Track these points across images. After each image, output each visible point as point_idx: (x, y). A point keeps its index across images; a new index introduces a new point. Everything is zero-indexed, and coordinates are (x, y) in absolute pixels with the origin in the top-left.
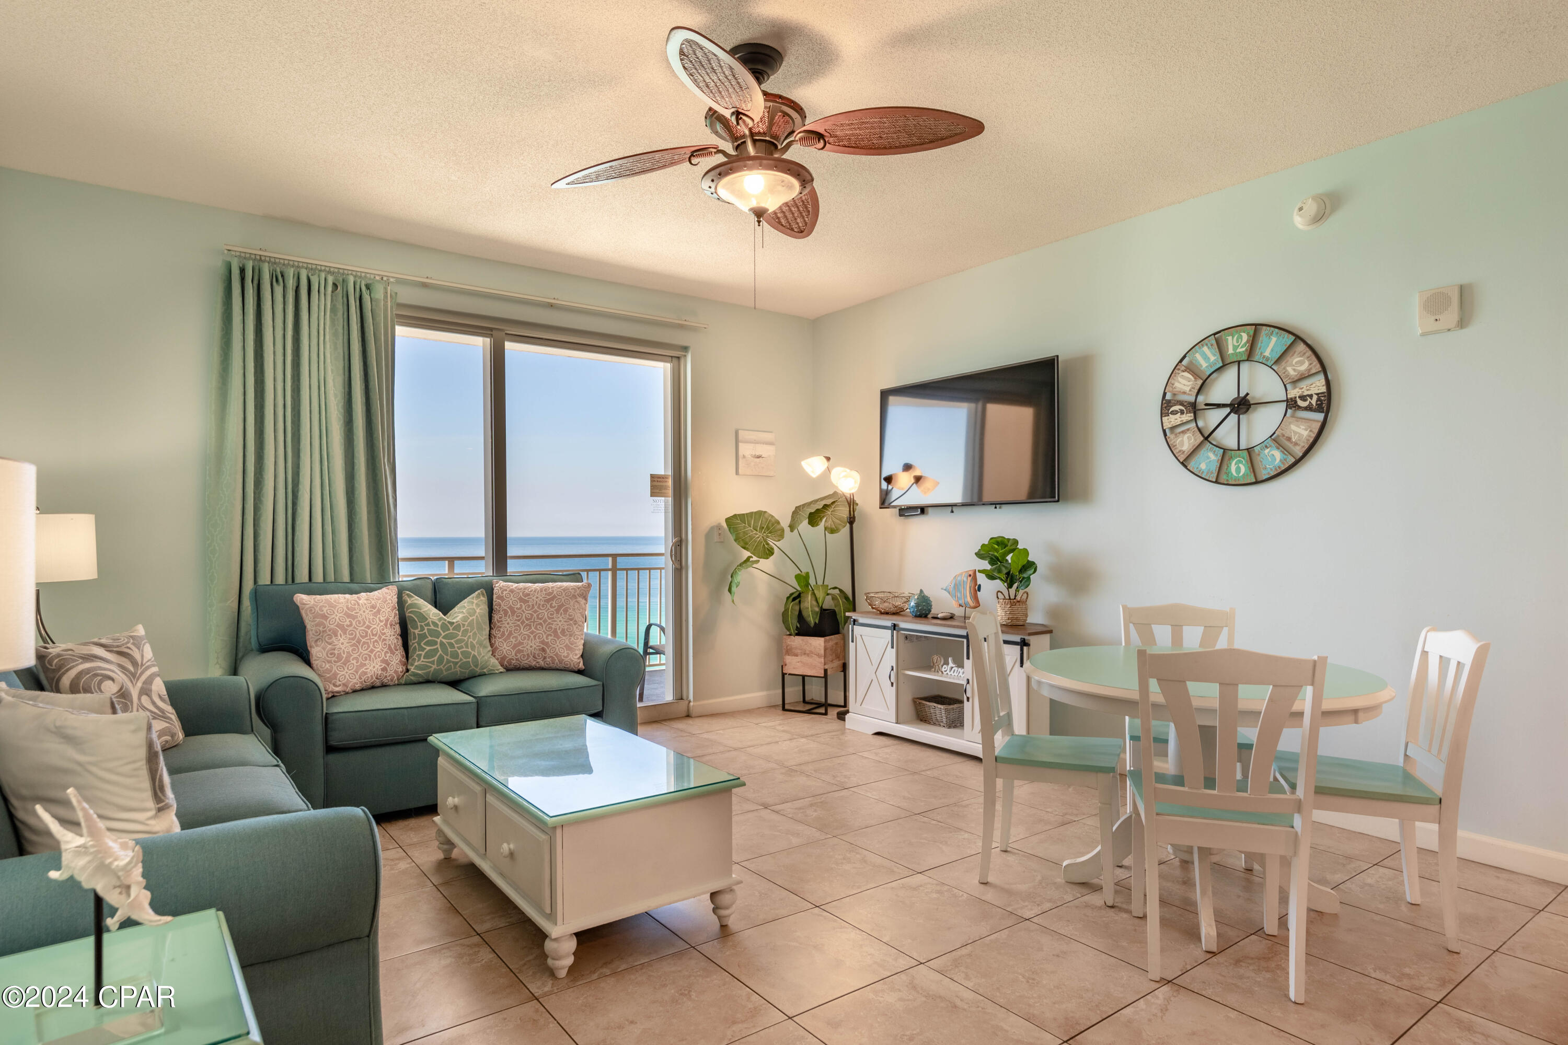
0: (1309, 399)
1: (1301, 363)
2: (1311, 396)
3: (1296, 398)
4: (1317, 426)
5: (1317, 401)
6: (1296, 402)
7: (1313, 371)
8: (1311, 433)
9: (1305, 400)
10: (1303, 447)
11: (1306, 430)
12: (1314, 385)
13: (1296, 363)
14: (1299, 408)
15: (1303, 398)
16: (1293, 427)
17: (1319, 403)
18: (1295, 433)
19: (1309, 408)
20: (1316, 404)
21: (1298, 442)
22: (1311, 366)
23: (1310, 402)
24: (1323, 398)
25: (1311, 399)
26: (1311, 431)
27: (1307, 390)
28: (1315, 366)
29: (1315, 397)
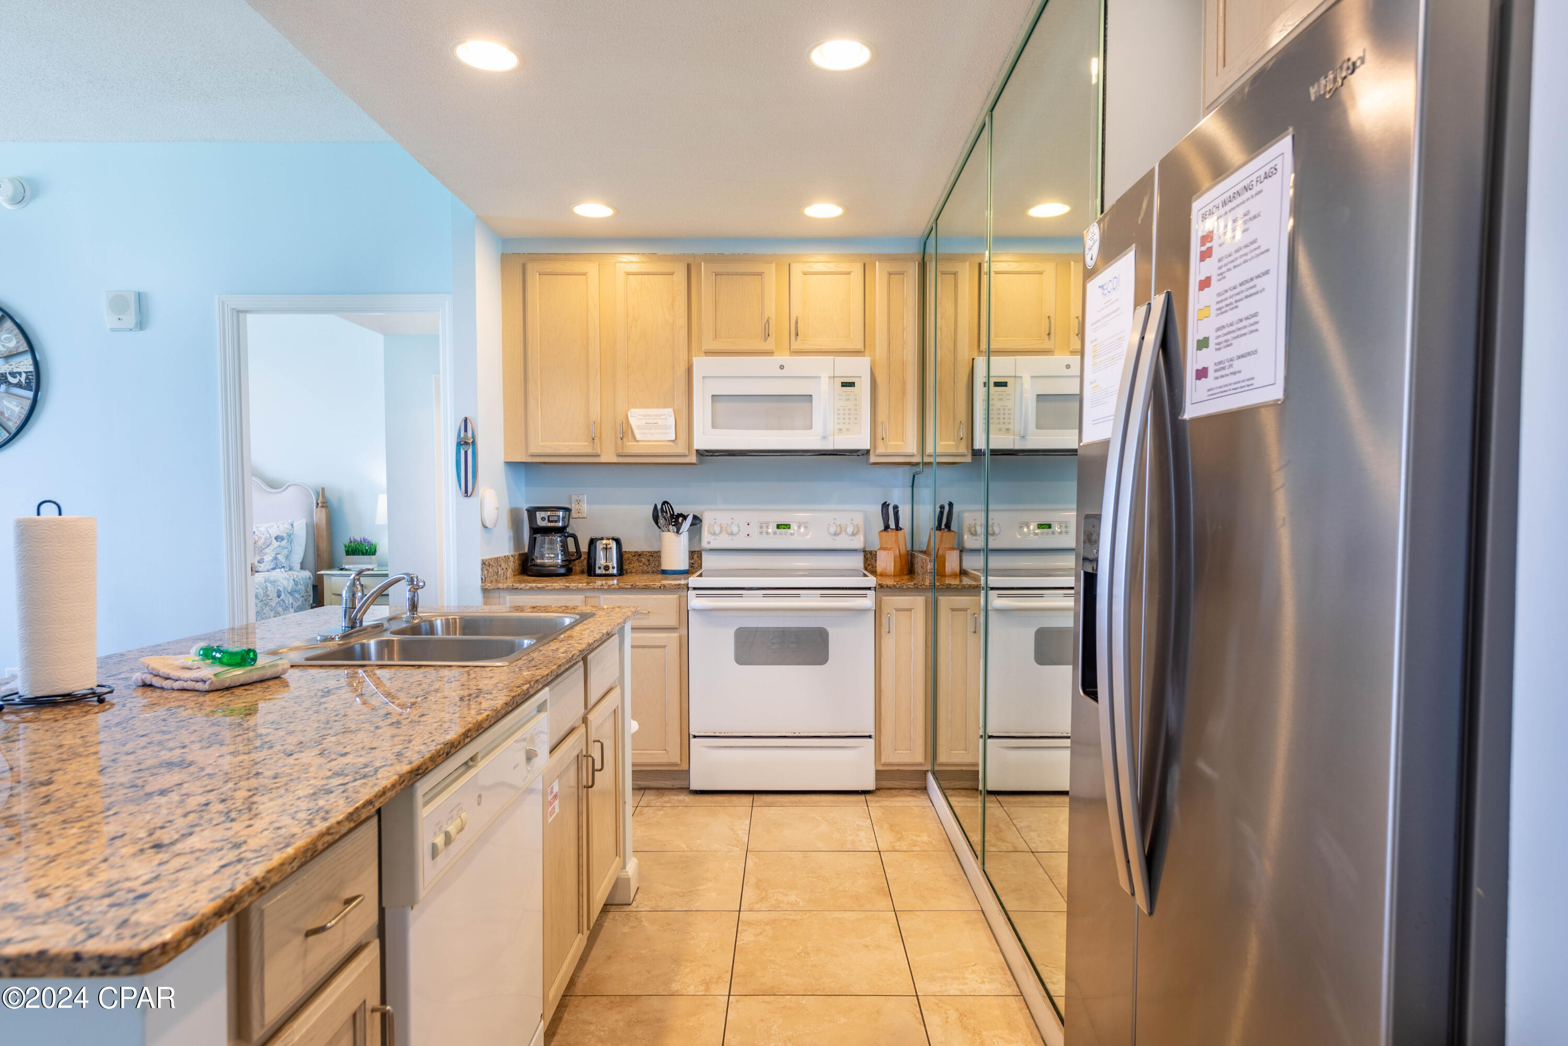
0: (19, 377)
1: (10, 340)
2: (20, 374)
3: (6, 373)
4: (27, 404)
5: (26, 379)
6: (6, 378)
7: (21, 350)
8: (22, 410)
9: (15, 377)
10: (16, 423)
11: (17, 406)
12: (22, 364)
13: (5, 339)
14: (10, 383)
15: (13, 374)
16: (5, 403)
17: (27, 381)
18: (8, 408)
19: (19, 385)
20: (26, 383)
21: (11, 418)
22: (18, 345)
23: (20, 380)
24: (31, 377)
25: (21, 377)
26: (22, 408)
27: (17, 367)
28: (22, 345)
29: (24, 375)
